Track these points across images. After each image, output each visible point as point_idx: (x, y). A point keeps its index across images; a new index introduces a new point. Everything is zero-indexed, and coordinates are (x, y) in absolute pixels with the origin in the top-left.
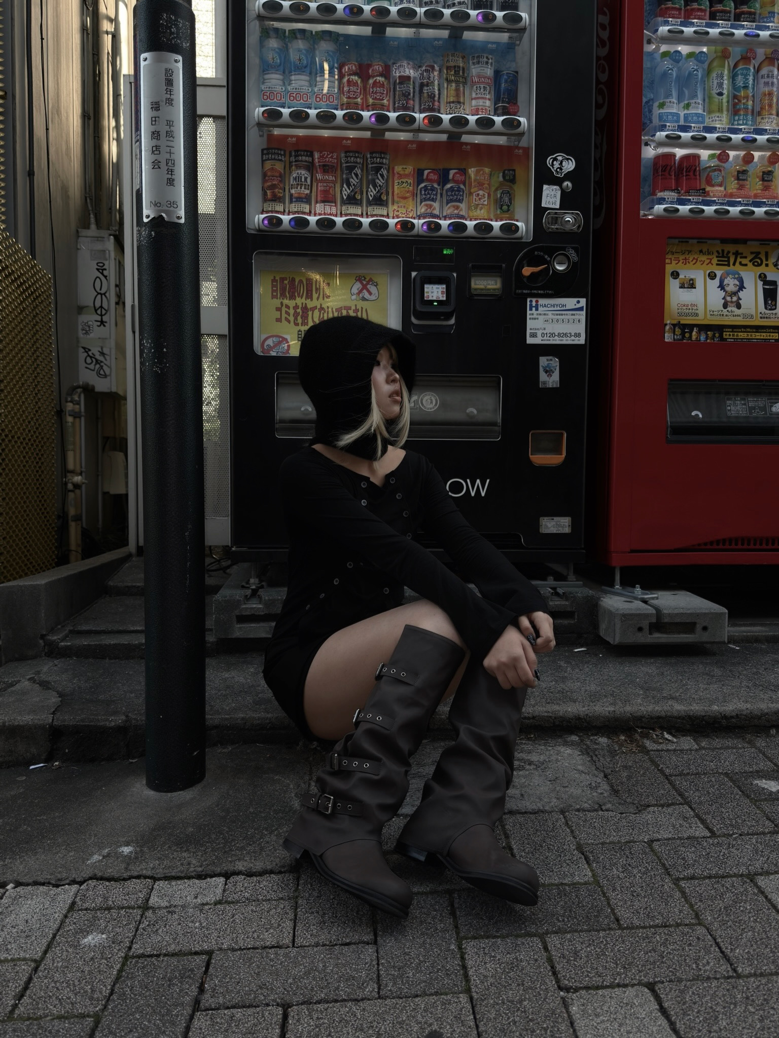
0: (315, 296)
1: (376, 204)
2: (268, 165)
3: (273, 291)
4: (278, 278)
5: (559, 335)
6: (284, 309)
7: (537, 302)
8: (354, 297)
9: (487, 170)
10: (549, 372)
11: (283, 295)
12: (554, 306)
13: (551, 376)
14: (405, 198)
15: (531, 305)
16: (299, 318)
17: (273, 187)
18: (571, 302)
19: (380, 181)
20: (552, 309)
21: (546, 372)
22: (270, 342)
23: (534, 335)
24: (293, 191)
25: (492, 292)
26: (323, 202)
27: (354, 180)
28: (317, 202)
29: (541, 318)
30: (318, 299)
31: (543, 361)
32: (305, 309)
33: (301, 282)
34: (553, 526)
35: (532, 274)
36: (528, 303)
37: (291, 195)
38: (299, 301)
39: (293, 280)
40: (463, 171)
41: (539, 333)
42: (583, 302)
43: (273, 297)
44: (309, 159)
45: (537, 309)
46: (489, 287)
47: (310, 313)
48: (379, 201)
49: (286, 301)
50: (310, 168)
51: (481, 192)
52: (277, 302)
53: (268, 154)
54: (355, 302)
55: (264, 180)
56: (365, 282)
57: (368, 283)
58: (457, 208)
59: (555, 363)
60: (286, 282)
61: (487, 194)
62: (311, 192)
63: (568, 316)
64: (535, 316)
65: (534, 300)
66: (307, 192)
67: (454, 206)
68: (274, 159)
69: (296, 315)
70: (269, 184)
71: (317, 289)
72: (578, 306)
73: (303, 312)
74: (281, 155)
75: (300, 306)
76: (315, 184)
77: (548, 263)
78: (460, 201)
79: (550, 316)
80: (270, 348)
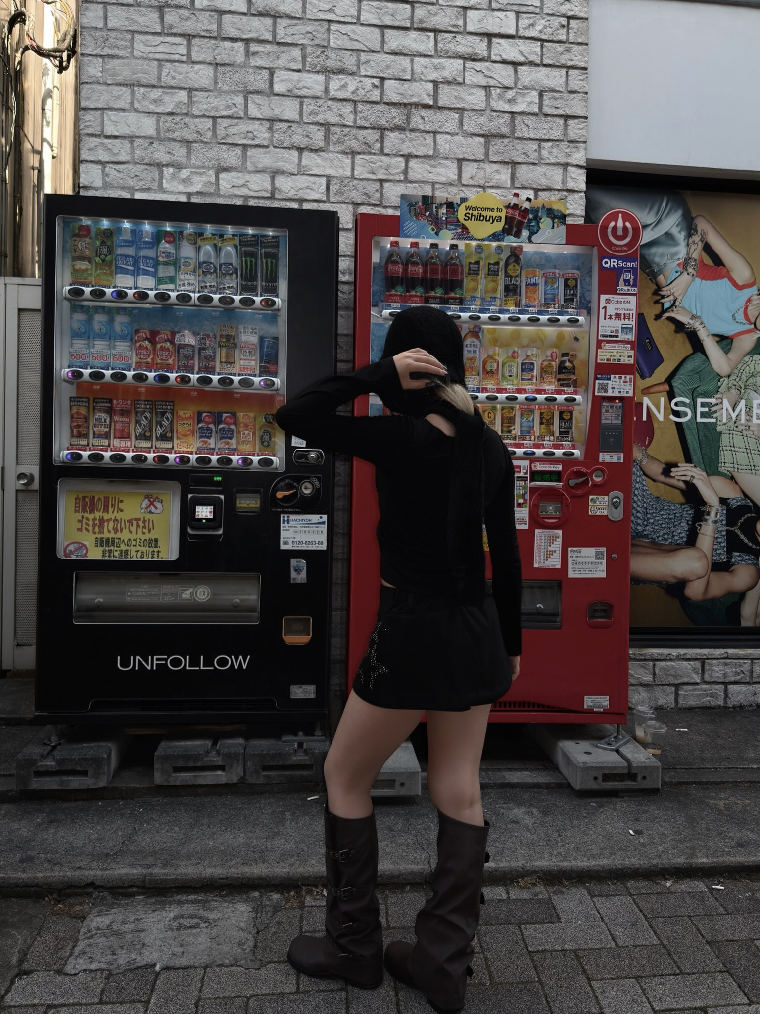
0: (111, 510)
1: (162, 440)
2: (74, 410)
3: (76, 507)
4: (80, 496)
5: (306, 542)
6: (84, 521)
7: (288, 517)
8: (143, 511)
9: (252, 415)
10: (298, 571)
11: (84, 511)
12: (302, 520)
13: (300, 574)
14: (185, 436)
15: (284, 521)
16: (97, 528)
17: (78, 426)
18: (315, 518)
19: (165, 423)
20: (301, 522)
21: (296, 570)
22: (71, 547)
23: (286, 543)
24: (95, 429)
25: (252, 510)
26: (119, 438)
27: (144, 422)
28: (115, 437)
29: (292, 530)
30: (113, 512)
31: (294, 562)
32: (102, 521)
33: (100, 499)
34: (301, 692)
35: (284, 496)
36: (282, 519)
37: (94, 432)
38: (98, 515)
39: (93, 497)
40: (234, 415)
41: (290, 541)
42: (325, 518)
43: (76, 511)
44: (109, 405)
45: (288, 523)
46: (251, 505)
47: (106, 524)
48: (164, 438)
49: (86, 515)
50: (110, 411)
51: (247, 432)
52: (79, 516)
53: (74, 401)
54: (144, 515)
55: (72, 422)
56: (152, 500)
57: (154, 500)
58: (228, 443)
59: (303, 563)
60: (87, 499)
61: (251, 434)
62: (110, 430)
63: (313, 528)
64: (287, 528)
65: (286, 516)
66: (107, 430)
67: (225, 442)
68: (79, 406)
69: (94, 525)
70: (75, 424)
71: (112, 505)
72: (321, 521)
73: (100, 523)
74: (85, 402)
75: (98, 518)
76: (113, 424)
77: (297, 488)
78: (231, 438)
79: (299, 528)
80: (72, 552)
